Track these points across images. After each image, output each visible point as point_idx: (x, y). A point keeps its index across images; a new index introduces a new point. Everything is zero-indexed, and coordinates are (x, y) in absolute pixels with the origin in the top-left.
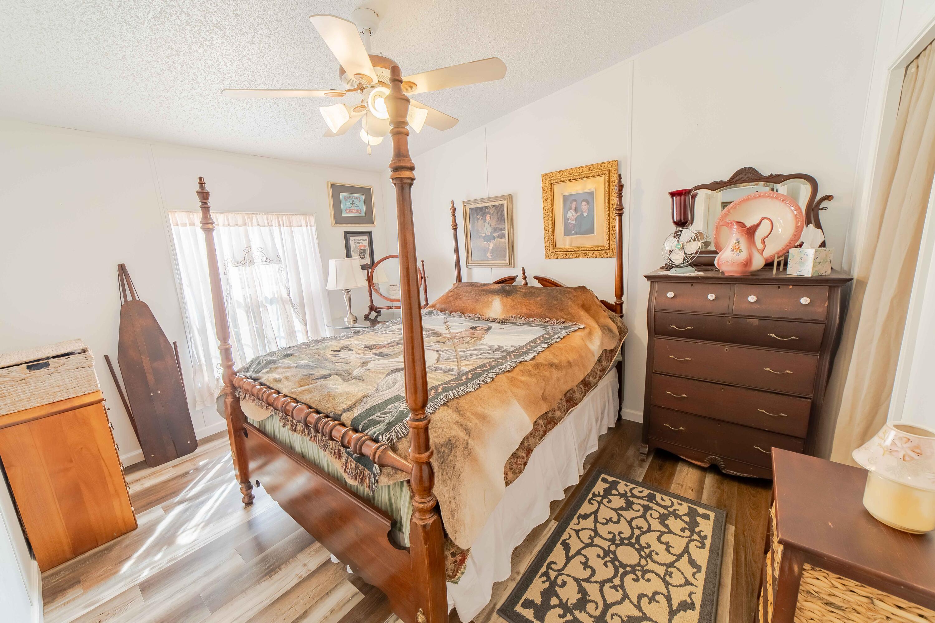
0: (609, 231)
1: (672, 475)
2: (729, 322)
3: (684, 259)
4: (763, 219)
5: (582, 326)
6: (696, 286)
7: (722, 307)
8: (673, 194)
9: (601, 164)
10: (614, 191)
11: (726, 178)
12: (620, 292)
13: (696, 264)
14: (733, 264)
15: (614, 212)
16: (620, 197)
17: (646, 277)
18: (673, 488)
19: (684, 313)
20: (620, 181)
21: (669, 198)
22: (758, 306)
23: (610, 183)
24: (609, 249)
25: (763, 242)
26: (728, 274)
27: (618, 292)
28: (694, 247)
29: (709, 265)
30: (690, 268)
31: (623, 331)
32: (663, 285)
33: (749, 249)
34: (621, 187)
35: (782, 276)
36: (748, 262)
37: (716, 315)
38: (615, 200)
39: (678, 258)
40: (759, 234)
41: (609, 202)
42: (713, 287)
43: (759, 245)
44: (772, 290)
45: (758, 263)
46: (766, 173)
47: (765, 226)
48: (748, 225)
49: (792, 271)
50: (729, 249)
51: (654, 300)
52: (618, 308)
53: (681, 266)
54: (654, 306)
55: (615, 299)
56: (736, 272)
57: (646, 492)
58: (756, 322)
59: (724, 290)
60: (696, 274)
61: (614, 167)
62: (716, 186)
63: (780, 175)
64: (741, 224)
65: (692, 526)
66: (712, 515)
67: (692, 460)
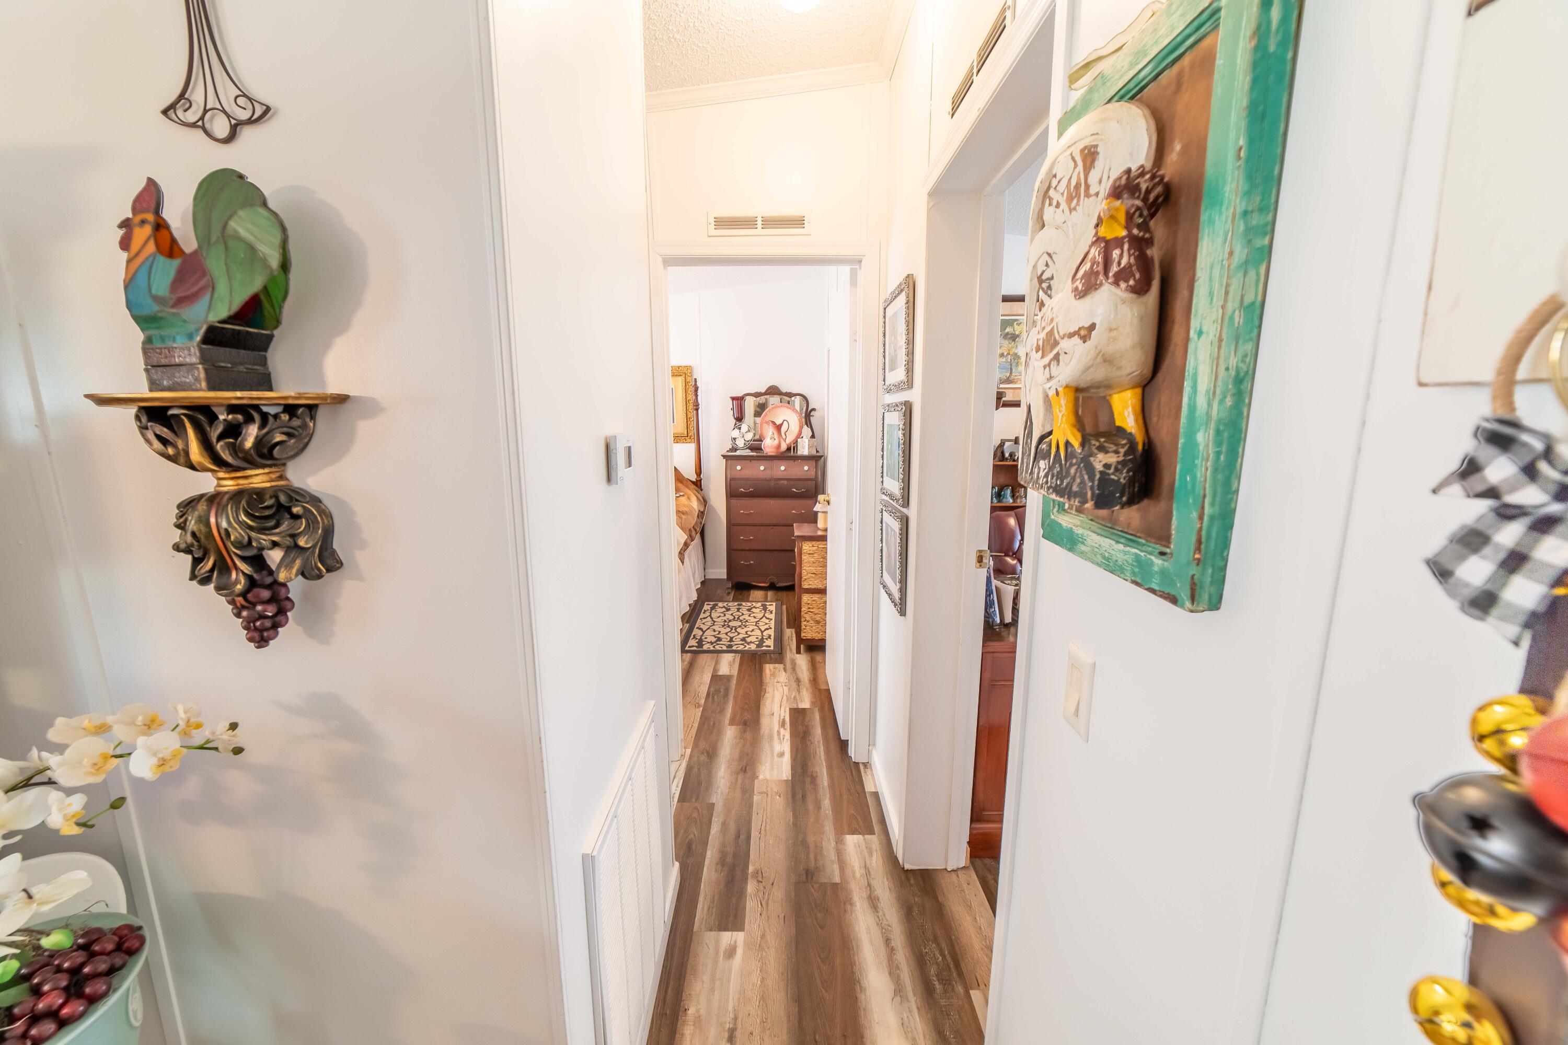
0: (687, 422)
1: (749, 595)
2: (772, 484)
3: (745, 444)
4: (784, 420)
5: (682, 494)
6: (753, 462)
7: (768, 475)
8: (733, 399)
9: (679, 367)
10: (690, 390)
11: (763, 391)
12: (699, 471)
13: (752, 448)
14: (771, 447)
15: (691, 406)
16: (696, 396)
17: (722, 456)
18: (750, 599)
19: (748, 479)
20: (696, 384)
21: (730, 401)
22: (785, 473)
23: (686, 383)
24: (687, 436)
25: (786, 435)
26: (769, 454)
27: (698, 470)
28: (749, 436)
29: (758, 449)
30: (748, 450)
31: (704, 501)
32: (734, 462)
33: (779, 438)
34: (696, 389)
35: (796, 455)
36: (779, 446)
37: (765, 480)
38: (691, 397)
39: (740, 443)
40: (783, 429)
41: (686, 398)
42: (763, 462)
43: (784, 437)
44: (791, 463)
45: (784, 447)
46: (784, 391)
47: (785, 424)
48: (778, 424)
49: (800, 453)
50: (769, 439)
51: (728, 472)
52: (699, 483)
53: (743, 449)
54: (729, 476)
55: (696, 476)
56: (773, 452)
57: (736, 604)
58: (785, 482)
59: (769, 463)
60: (752, 454)
61: (689, 371)
62: (757, 395)
63: (790, 393)
64: (774, 423)
65: (765, 608)
66: (774, 604)
67: (759, 583)
